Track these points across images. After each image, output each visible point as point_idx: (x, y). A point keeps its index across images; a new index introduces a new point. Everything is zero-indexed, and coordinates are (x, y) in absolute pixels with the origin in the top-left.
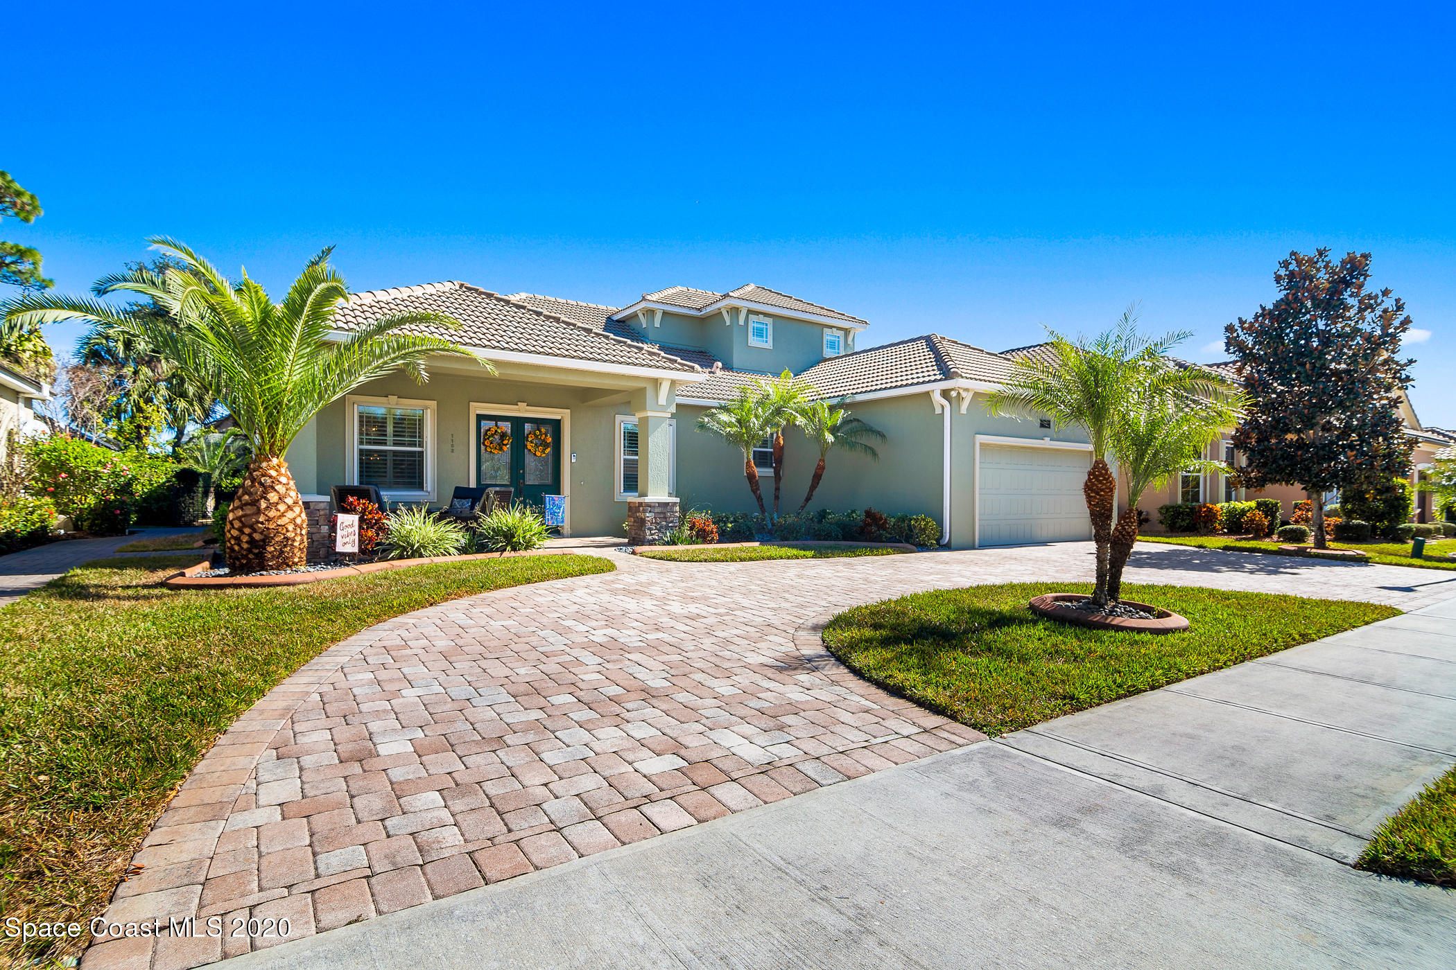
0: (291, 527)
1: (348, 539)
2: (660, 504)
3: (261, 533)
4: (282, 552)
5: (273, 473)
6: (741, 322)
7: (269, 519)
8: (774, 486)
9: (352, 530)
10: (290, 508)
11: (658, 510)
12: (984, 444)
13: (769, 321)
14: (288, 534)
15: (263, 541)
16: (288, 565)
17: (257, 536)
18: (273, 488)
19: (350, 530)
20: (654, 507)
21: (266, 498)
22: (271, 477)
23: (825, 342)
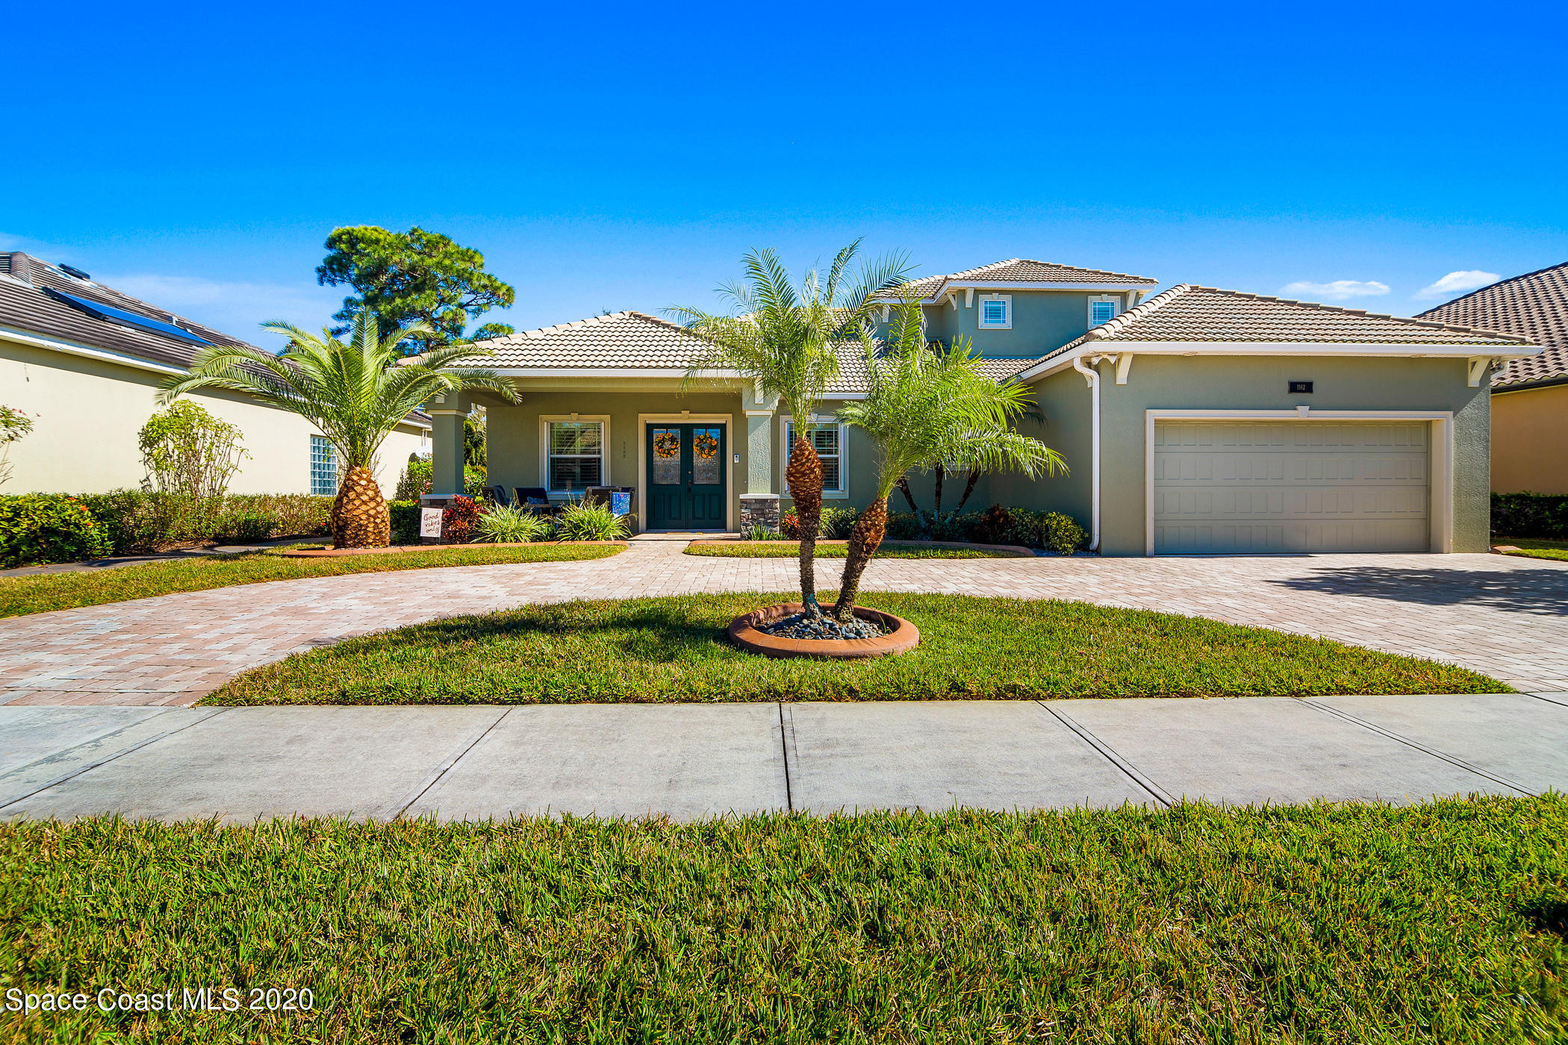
0: (364, 517)
1: (432, 527)
2: (757, 501)
3: (343, 521)
4: (357, 535)
5: (355, 478)
6: (969, 304)
7: (348, 511)
8: (935, 481)
9: (437, 520)
10: (364, 503)
11: (758, 506)
12: (1160, 420)
13: (1008, 298)
14: (362, 522)
15: (344, 526)
16: (363, 545)
17: (341, 523)
18: (353, 488)
19: (434, 520)
20: (750, 503)
21: (347, 496)
22: (353, 480)
23: (1090, 311)
